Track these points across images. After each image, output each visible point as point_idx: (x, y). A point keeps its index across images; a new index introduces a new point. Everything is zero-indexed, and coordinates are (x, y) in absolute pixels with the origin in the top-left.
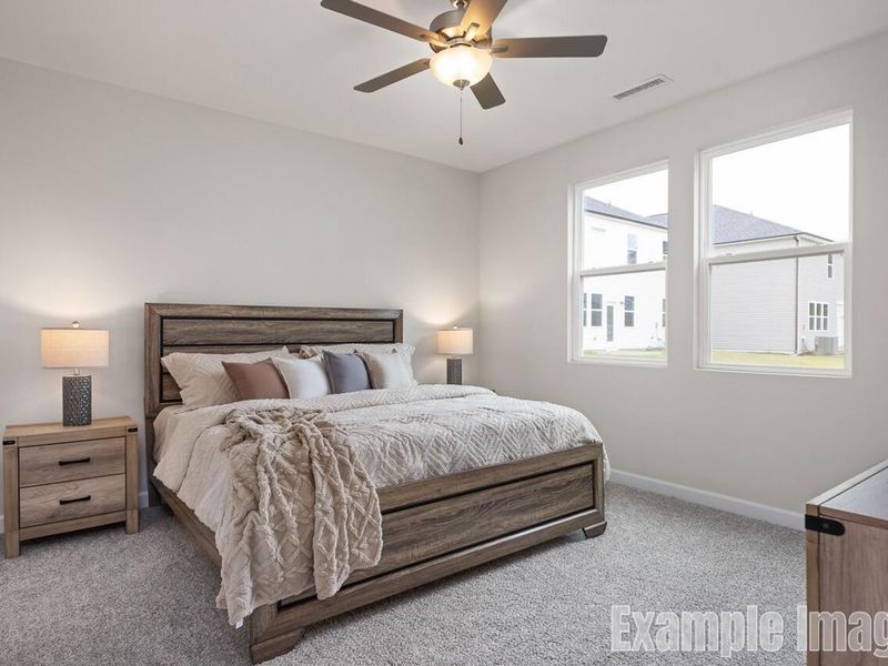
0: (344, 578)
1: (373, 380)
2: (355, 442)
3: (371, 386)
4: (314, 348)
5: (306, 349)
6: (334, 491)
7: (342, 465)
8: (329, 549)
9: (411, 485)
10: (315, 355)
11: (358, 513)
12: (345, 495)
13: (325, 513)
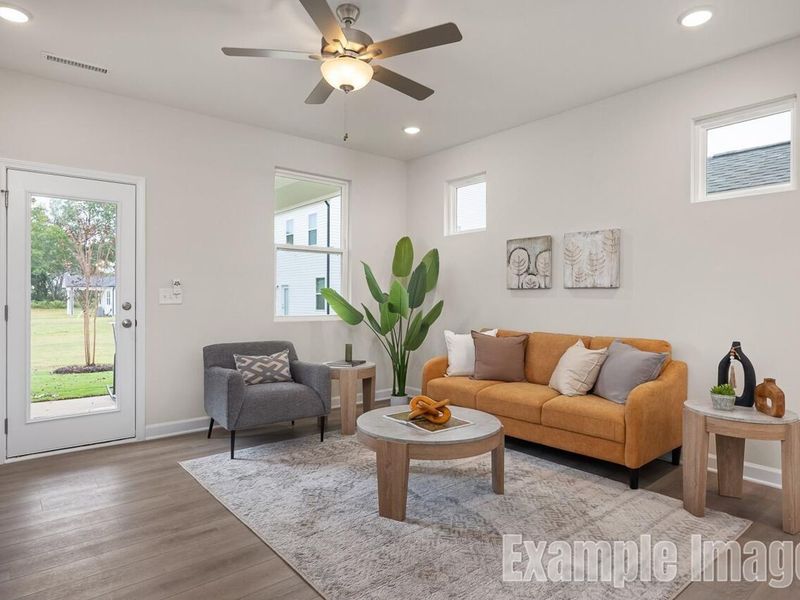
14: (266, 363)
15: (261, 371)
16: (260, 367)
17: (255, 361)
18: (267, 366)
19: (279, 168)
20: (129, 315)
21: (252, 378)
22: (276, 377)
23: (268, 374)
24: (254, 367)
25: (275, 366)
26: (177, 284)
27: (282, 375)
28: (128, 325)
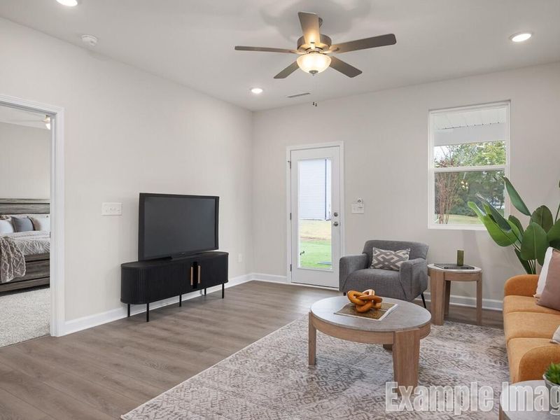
0: (11, 279)
1: (35, 227)
2: (16, 242)
3: (34, 230)
4: (8, 216)
5: (4, 216)
6: (8, 254)
7: (12, 248)
8: (6, 269)
9: (38, 255)
10: (7, 218)
11: (16, 261)
12: (12, 255)
13: (5, 260)
14: (387, 255)
15: (382, 260)
16: (383, 258)
17: (382, 253)
18: (387, 258)
19: (432, 110)
20: (337, 219)
21: (376, 265)
22: (392, 266)
23: (386, 263)
24: (379, 258)
25: (393, 258)
26: (359, 201)
27: (396, 266)
28: (336, 225)
